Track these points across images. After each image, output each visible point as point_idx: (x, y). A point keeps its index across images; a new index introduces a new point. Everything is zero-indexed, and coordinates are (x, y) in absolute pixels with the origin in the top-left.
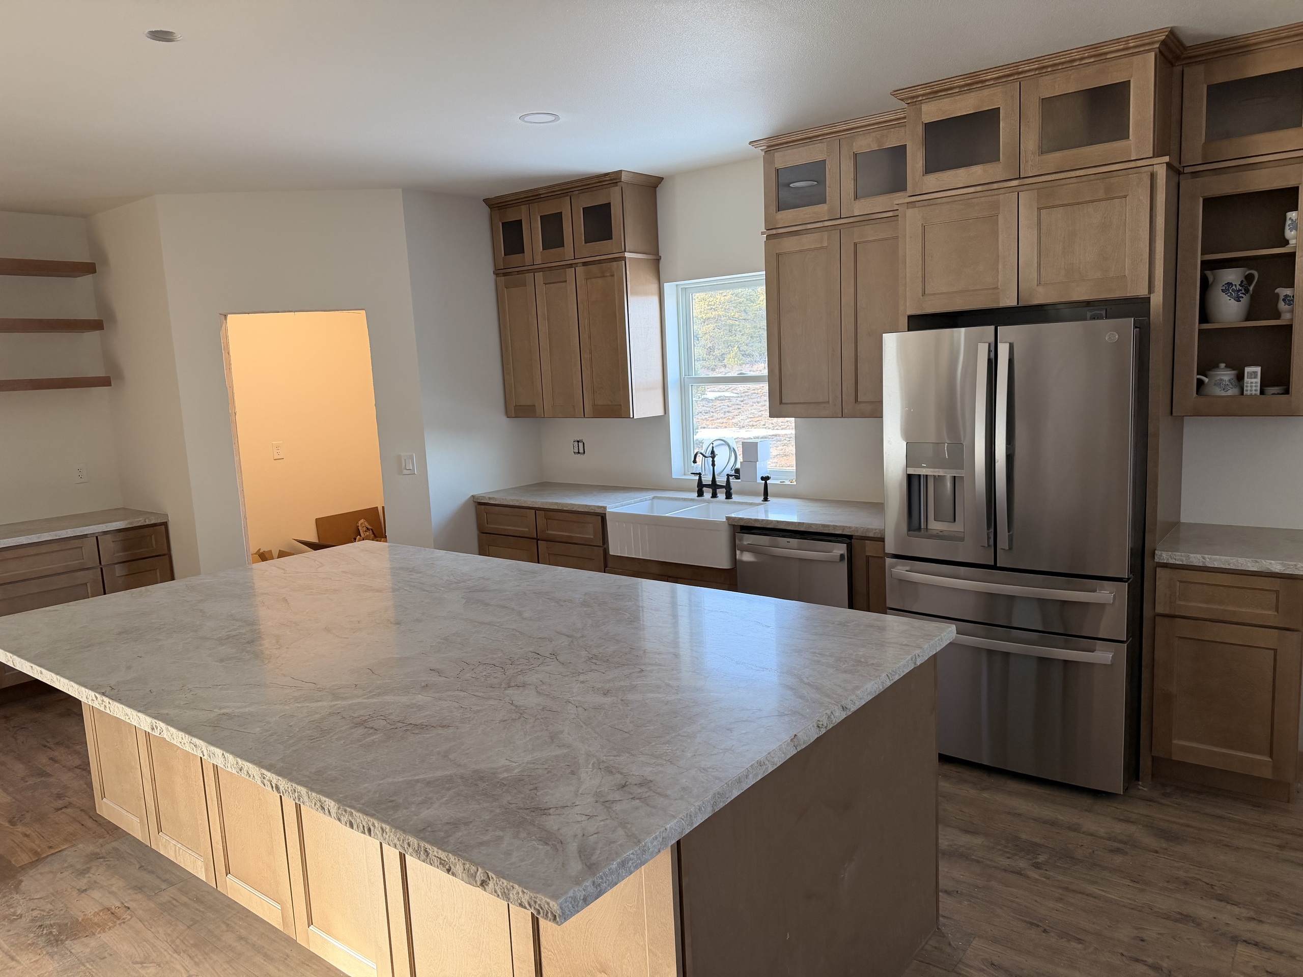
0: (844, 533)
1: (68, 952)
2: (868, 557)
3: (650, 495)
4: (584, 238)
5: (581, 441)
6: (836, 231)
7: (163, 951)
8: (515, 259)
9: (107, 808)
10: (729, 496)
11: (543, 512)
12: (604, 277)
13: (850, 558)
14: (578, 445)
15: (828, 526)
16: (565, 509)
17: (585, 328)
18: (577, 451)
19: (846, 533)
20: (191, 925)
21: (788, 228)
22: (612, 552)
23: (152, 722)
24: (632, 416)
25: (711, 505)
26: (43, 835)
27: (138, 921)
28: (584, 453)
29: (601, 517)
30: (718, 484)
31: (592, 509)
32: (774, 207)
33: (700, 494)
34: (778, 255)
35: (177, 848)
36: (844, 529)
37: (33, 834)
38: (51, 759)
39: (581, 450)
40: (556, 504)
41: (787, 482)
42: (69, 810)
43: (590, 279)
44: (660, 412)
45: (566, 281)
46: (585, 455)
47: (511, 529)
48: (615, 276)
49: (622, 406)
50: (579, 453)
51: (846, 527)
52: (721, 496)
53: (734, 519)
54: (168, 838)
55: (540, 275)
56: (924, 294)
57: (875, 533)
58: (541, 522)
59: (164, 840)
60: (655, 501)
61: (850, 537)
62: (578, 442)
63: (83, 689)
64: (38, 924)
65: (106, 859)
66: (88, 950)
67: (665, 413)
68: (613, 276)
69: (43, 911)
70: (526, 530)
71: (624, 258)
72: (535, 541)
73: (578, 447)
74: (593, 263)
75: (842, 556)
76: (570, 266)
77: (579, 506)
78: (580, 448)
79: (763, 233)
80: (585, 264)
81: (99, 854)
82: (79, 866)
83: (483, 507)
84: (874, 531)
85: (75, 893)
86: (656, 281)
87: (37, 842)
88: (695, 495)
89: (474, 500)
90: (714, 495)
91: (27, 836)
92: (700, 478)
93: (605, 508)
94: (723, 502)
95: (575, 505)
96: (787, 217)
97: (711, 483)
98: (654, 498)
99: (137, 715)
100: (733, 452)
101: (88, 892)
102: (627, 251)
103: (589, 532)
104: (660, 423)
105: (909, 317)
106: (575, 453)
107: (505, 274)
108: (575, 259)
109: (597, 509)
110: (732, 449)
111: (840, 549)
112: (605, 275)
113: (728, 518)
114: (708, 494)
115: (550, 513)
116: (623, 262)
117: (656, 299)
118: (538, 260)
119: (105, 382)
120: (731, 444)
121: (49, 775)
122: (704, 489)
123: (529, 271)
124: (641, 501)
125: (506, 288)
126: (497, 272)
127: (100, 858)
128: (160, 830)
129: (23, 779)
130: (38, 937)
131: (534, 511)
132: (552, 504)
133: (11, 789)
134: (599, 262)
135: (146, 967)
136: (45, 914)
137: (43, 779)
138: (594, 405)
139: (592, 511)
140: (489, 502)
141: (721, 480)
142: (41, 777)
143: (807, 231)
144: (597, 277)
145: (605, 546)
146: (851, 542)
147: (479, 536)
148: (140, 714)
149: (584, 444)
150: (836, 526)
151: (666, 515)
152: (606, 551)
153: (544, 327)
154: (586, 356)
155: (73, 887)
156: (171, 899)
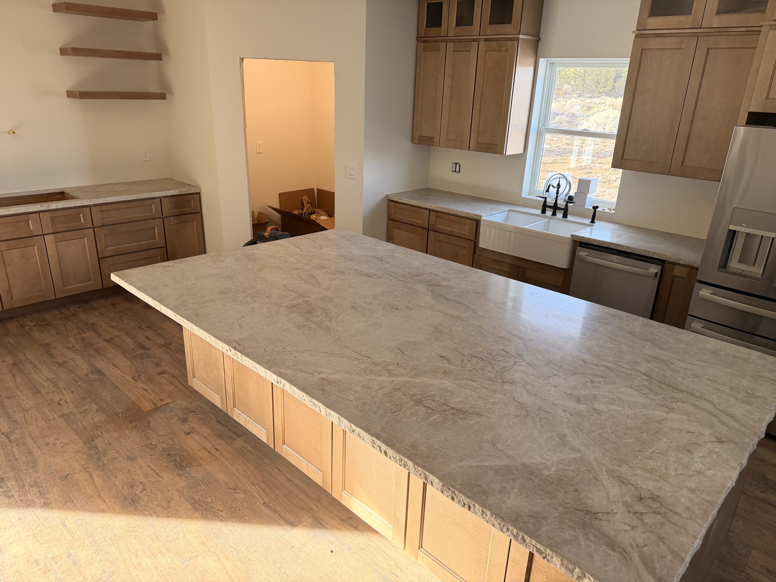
0: (660, 258)
1: (189, 475)
2: (674, 276)
3: (507, 208)
4: (489, 20)
5: (459, 164)
6: (695, 37)
7: (245, 482)
8: (434, 31)
9: (196, 384)
10: (565, 216)
11: (435, 213)
12: (500, 51)
13: (661, 276)
14: (456, 166)
15: (649, 252)
16: (451, 213)
17: (479, 87)
18: (454, 170)
19: (661, 258)
20: (258, 467)
21: (655, 31)
22: (481, 245)
23: (277, 379)
24: (504, 154)
25: (552, 221)
26: (155, 391)
27: (225, 460)
28: (459, 172)
29: (477, 222)
30: (558, 206)
31: (471, 216)
32: (647, 13)
33: (544, 212)
34: (642, 50)
35: (247, 420)
36: (661, 255)
37: (149, 389)
38: (147, 337)
39: (457, 170)
40: (445, 209)
41: (607, 211)
42: (166, 375)
43: (489, 51)
44: (521, 151)
45: (470, 51)
46: (460, 173)
47: (410, 220)
48: (509, 51)
49: (499, 146)
50: (455, 171)
51: (663, 254)
52: (559, 215)
53: (578, 237)
54: (240, 412)
55: (450, 45)
56: (767, 97)
57: (685, 262)
58: (432, 219)
59: (238, 413)
60: (510, 213)
61: (663, 261)
62: (456, 164)
63: (219, 342)
64: (167, 453)
65: (196, 413)
66: (201, 476)
67: (524, 151)
68: (507, 51)
69: (168, 444)
70: (421, 222)
71: (518, 39)
72: (427, 230)
73: (456, 167)
74: (493, 40)
75: (656, 273)
76: (475, 40)
77: (462, 212)
78: (457, 168)
79: (633, 32)
80: (486, 40)
81: (191, 409)
82: (181, 416)
83: (393, 203)
84: (684, 260)
85: (183, 435)
86: (534, 56)
87: (152, 395)
88: (539, 212)
89: (388, 198)
90: (554, 214)
91: (146, 390)
92: (545, 201)
93: (481, 216)
94: (561, 220)
95: (459, 211)
96: (655, 22)
97: (553, 205)
98: (510, 210)
99: (265, 371)
100: (568, 184)
101: (191, 435)
102: (521, 33)
103: (466, 231)
104: (521, 158)
105: (749, 113)
106: (452, 171)
107: (424, 41)
108: (480, 35)
109: (474, 216)
110: (568, 182)
111: (654, 269)
112: (502, 49)
113: (572, 236)
114: (549, 213)
115: (439, 214)
116: (517, 41)
117: (531, 69)
118: (451, 33)
119: (162, 96)
120: (568, 178)
121: (148, 349)
122: (547, 208)
123: (442, 41)
124: (502, 212)
125: (424, 51)
126: (419, 39)
127: (192, 412)
128: (235, 406)
129: (133, 350)
130: (170, 462)
131: (428, 211)
132: (442, 208)
133: (128, 356)
134: (498, 40)
135: (238, 493)
136: (169, 446)
137: (145, 351)
138: (477, 142)
139: (471, 217)
140: (398, 201)
141: (561, 203)
142: (144, 350)
143: (670, 35)
144: (495, 51)
145: (476, 241)
146: (664, 265)
147: (388, 222)
148: (267, 371)
149: (460, 166)
150: (656, 253)
151: (525, 227)
152: (476, 244)
153: (448, 84)
154: (477, 107)
155: (181, 430)
156: (241, 447)
